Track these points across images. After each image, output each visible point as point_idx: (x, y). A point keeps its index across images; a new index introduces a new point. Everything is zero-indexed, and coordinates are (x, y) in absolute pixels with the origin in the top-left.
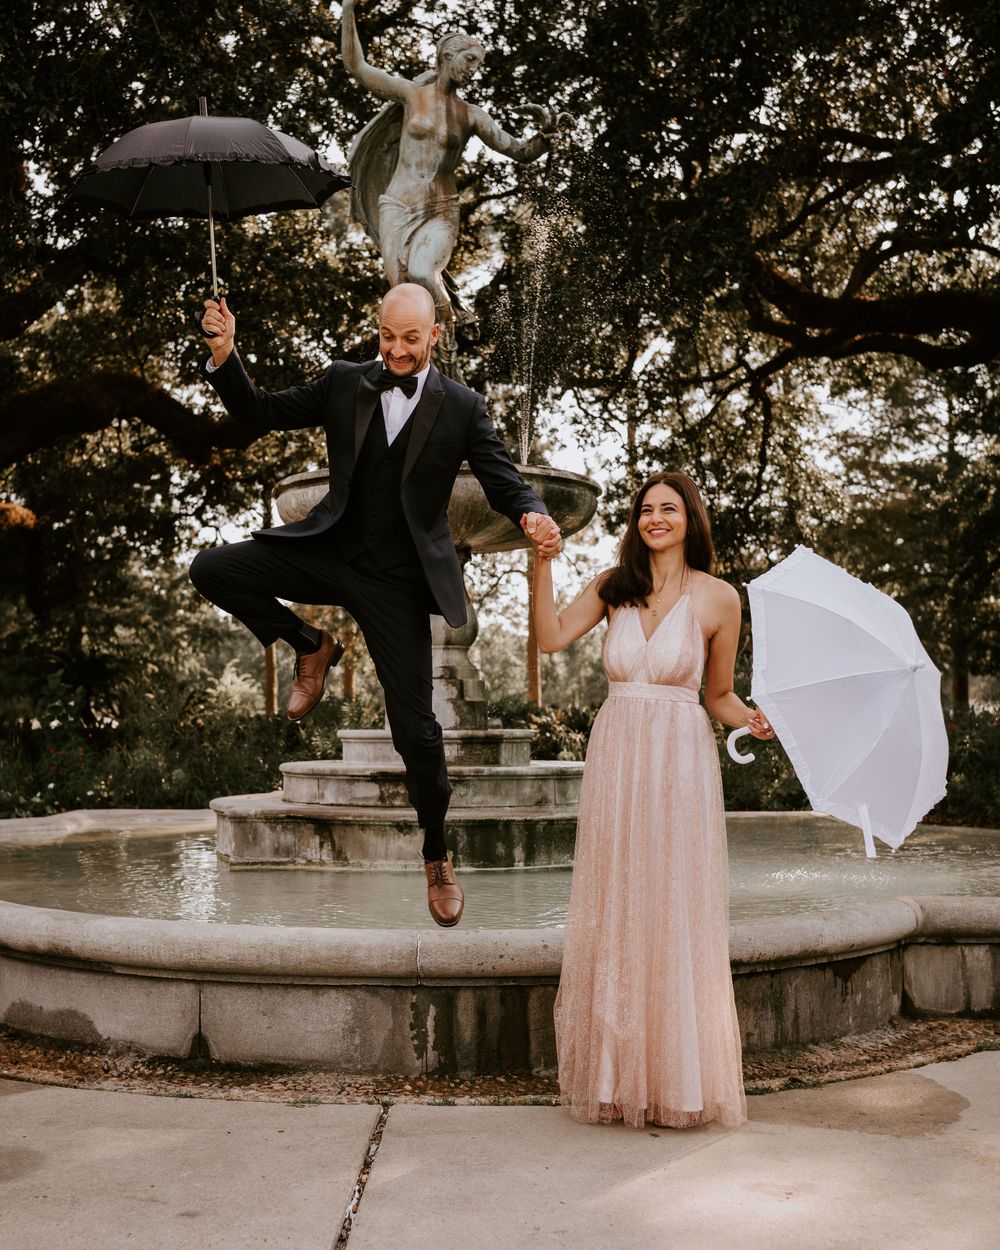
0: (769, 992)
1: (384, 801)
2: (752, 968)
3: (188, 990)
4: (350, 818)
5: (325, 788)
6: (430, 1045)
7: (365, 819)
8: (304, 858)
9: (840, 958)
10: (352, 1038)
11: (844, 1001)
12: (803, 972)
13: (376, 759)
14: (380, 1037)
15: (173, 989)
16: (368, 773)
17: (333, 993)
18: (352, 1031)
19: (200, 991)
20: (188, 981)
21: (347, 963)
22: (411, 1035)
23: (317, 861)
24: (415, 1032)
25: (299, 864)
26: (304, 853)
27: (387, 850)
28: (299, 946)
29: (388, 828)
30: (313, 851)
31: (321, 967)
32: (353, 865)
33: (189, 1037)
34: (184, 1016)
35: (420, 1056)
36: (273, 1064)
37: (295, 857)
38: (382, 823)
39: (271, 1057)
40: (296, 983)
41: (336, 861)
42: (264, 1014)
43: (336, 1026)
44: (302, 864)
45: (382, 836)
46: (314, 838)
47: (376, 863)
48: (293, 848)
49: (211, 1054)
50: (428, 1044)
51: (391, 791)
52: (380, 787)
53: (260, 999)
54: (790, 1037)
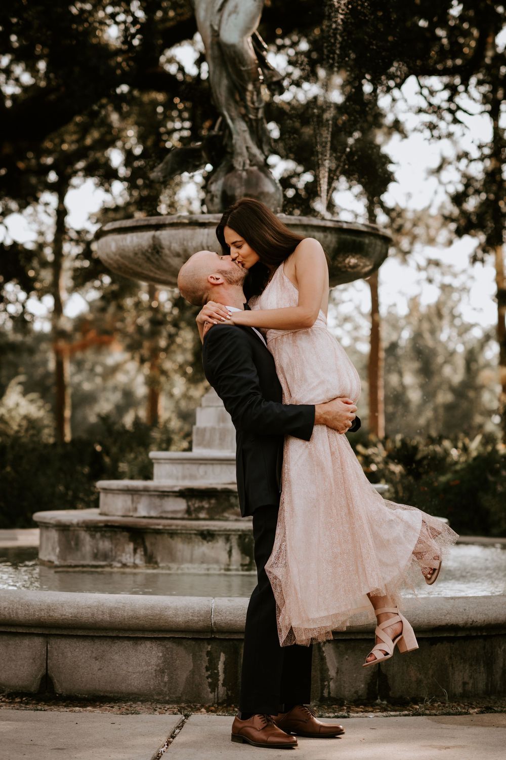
0: (482, 652)
1: (190, 513)
2: (468, 633)
3: (38, 642)
4: (160, 527)
5: (138, 502)
6: (220, 683)
7: (173, 527)
8: (120, 562)
10: (163, 677)
13: (184, 478)
14: (183, 676)
15: (26, 642)
16: (177, 489)
17: (148, 644)
18: (162, 671)
19: (47, 643)
20: (38, 635)
21: (159, 619)
22: (206, 675)
23: (131, 564)
24: (209, 673)
25: (115, 567)
26: (120, 558)
27: (192, 555)
28: (123, 606)
29: (193, 536)
30: (128, 556)
31: (140, 622)
32: (163, 568)
33: (38, 677)
34: (35, 661)
35: (213, 691)
36: (103, 696)
37: (112, 561)
38: (188, 532)
39: (101, 691)
40: (121, 635)
41: (148, 565)
42: (96, 659)
43: (150, 668)
44: (118, 568)
45: (189, 543)
46: (128, 544)
47: (183, 566)
48: (110, 554)
49: (55, 689)
50: (219, 682)
51: (196, 505)
52: (187, 502)
53: (93, 648)
54: (498, 688)
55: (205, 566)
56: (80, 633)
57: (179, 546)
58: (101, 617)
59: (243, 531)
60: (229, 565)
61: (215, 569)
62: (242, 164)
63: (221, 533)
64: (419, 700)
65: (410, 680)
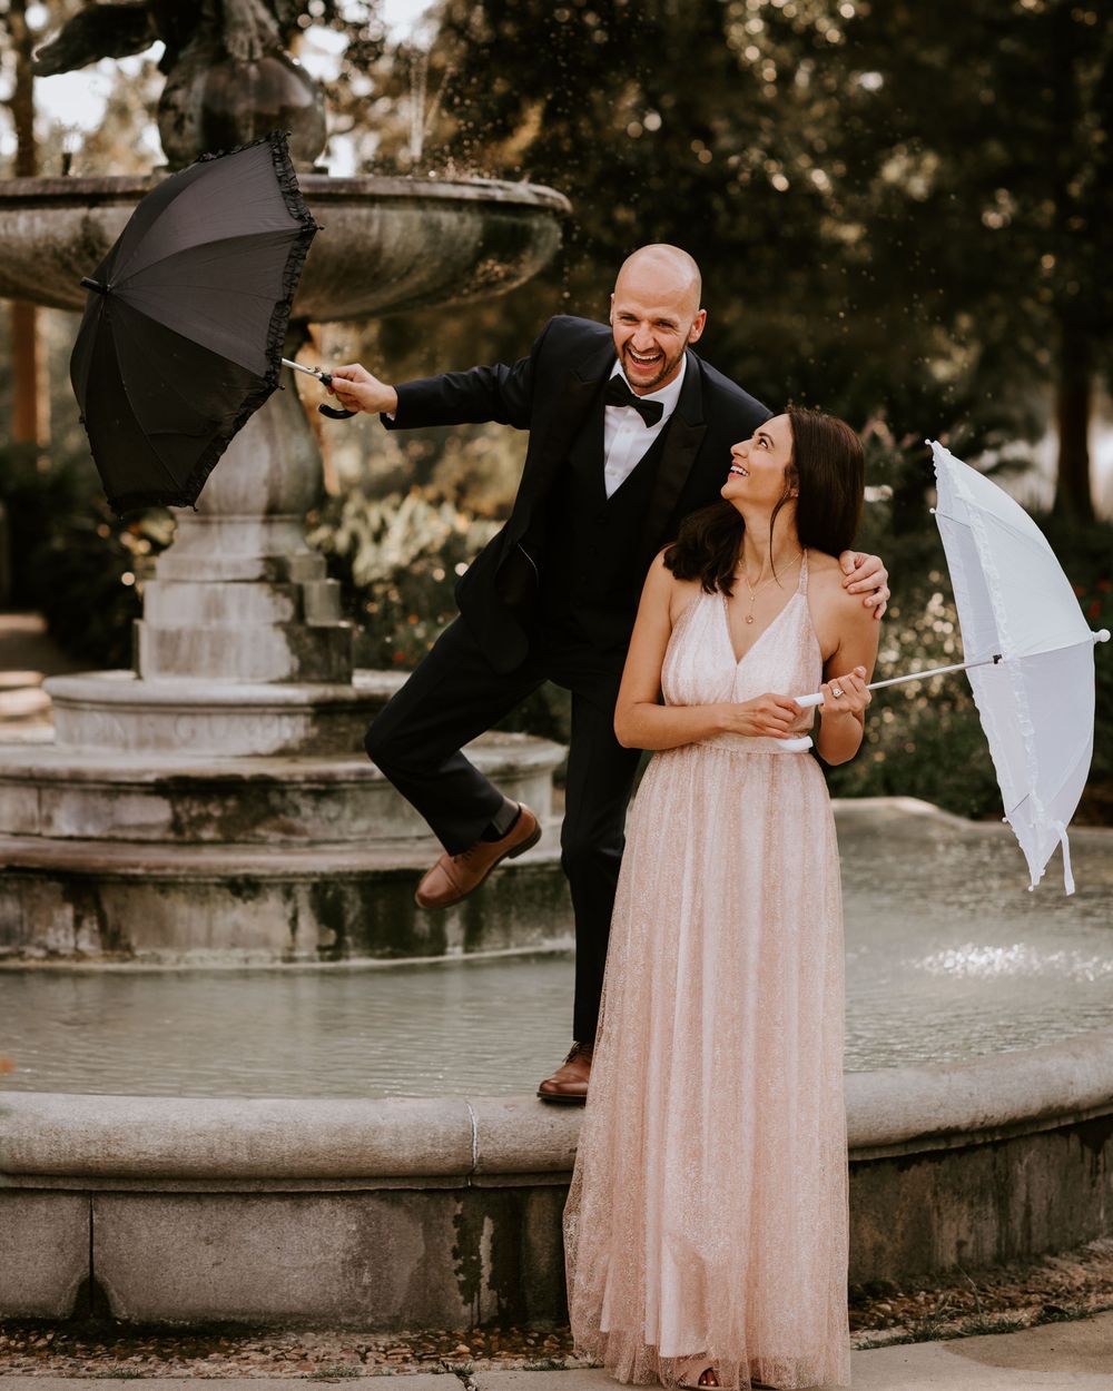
0: (990, 1176)
1: (181, 833)
2: (969, 1139)
3: (69, 1208)
4: (139, 871)
5: (56, 805)
6: (484, 1281)
7: (169, 872)
9: (1092, 1116)
10: (359, 1275)
11: (1093, 1184)
12: (1038, 1141)
14: (403, 1271)
15: (41, 1207)
16: (150, 778)
17: (326, 1205)
18: (358, 1264)
19: (92, 1209)
20: (71, 1193)
22: (454, 1267)
23: (69, 952)
24: (460, 1262)
25: (31, 957)
26: (41, 938)
27: (210, 930)
28: (278, 1130)
29: (212, 889)
30: (61, 933)
31: (317, 1164)
32: (143, 959)
33: (72, 1284)
34: (62, 1250)
35: (469, 1299)
36: (225, 1322)
37: (23, 944)
38: (202, 880)
39: (220, 1312)
40: (266, 1190)
41: (109, 952)
42: (208, 1242)
43: (330, 1257)
44: (37, 959)
45: (202, 903)
46: (61, 908)
47: (189, 954)
48: (18, 928)
49: (113, 1311)
50: (482, 1280)
51: (194, 813)
52: (173, 806)
53: (200, 1218)
54: (1018, 1247)
55: (239, 953)
56: (171, 1187)
57: (181, 910)
58: (229, 1155)
59: (323, 875)
60: (291, 949)
61: (261, 959)
62: (246, 47)
63: (275, 880)
64: (880, 1287)
65: (861, 1247)
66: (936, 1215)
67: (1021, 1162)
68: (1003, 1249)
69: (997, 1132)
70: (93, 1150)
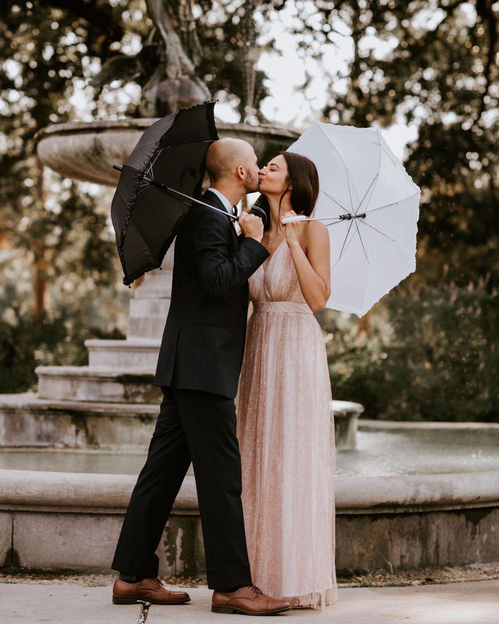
0: (418, 528)
1: (127, 398)
2: (406, 510)
3: (4, 518)
4: (101, 411)
5: (78, 387)
6: (178, 556)
7: (114, 411)
8: (62, 442)
9: (471, 507)
11: (473, 538)
12: (443, 515)
13: (119, 364)
16: (115, 375)
17: (110, 520)
19: (13, 519)
20: (5, 511)
21: (122, 497)
22: (165, 550)
23: (73, 445)
24: (167, 547)
25: (58, 447)
26: (62, 439)
27: (131, 436)
28: (88, 485)
29: (132, 419)
30: (70, 437)
31: (104, 500)
32: (103, 449)
33: (4, 551)
35: (171, 564)
36: (66, 569)
37: (55, 442)
38: (128, 415)
39: (64, 565)
40: (84, 511)
41: (89, 445)
42: (60, 534)
45: (128, 425)
46: (70, 426)
47: (122, 447)
48: (53, 435)
49: (20, 563)
51: (133, 390)
52: (125, 387)
53: (57, 523)
54: (432, 561)
55: (143, 447)
56: (45, 509)
57: (119, 428)
58: (66, 495)
62: (175, 73)
64: (362, 572)
65: (353, 553)
66: (390, 543)
67: (434, 523)
68: (424, 561)
69: (420, 508)
70: (10, 491)
